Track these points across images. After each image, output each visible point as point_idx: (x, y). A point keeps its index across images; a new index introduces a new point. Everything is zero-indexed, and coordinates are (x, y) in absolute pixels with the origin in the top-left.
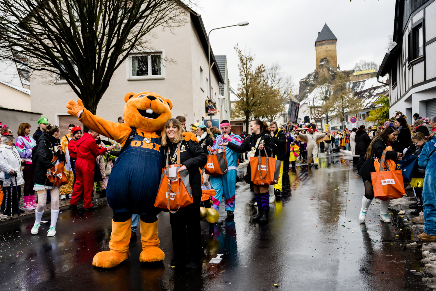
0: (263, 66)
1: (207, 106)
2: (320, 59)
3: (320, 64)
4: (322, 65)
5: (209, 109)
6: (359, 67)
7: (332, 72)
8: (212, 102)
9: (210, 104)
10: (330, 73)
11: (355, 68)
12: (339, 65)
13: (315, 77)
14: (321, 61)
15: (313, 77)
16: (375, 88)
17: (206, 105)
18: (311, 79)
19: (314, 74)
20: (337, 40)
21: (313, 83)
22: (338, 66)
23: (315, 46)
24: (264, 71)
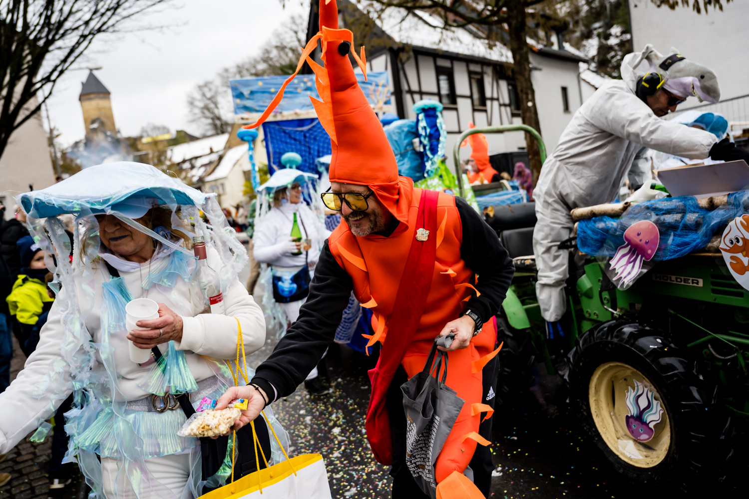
2: (89, 121)
3: (91, 127)
4: (95, 130)
6: (147, 131)
7: (112, 138)
11: (143, 132)
12: (118, 128)
14: (93, 122)
15: (82, 145)
20: (109, 93)
23: (80, 99)
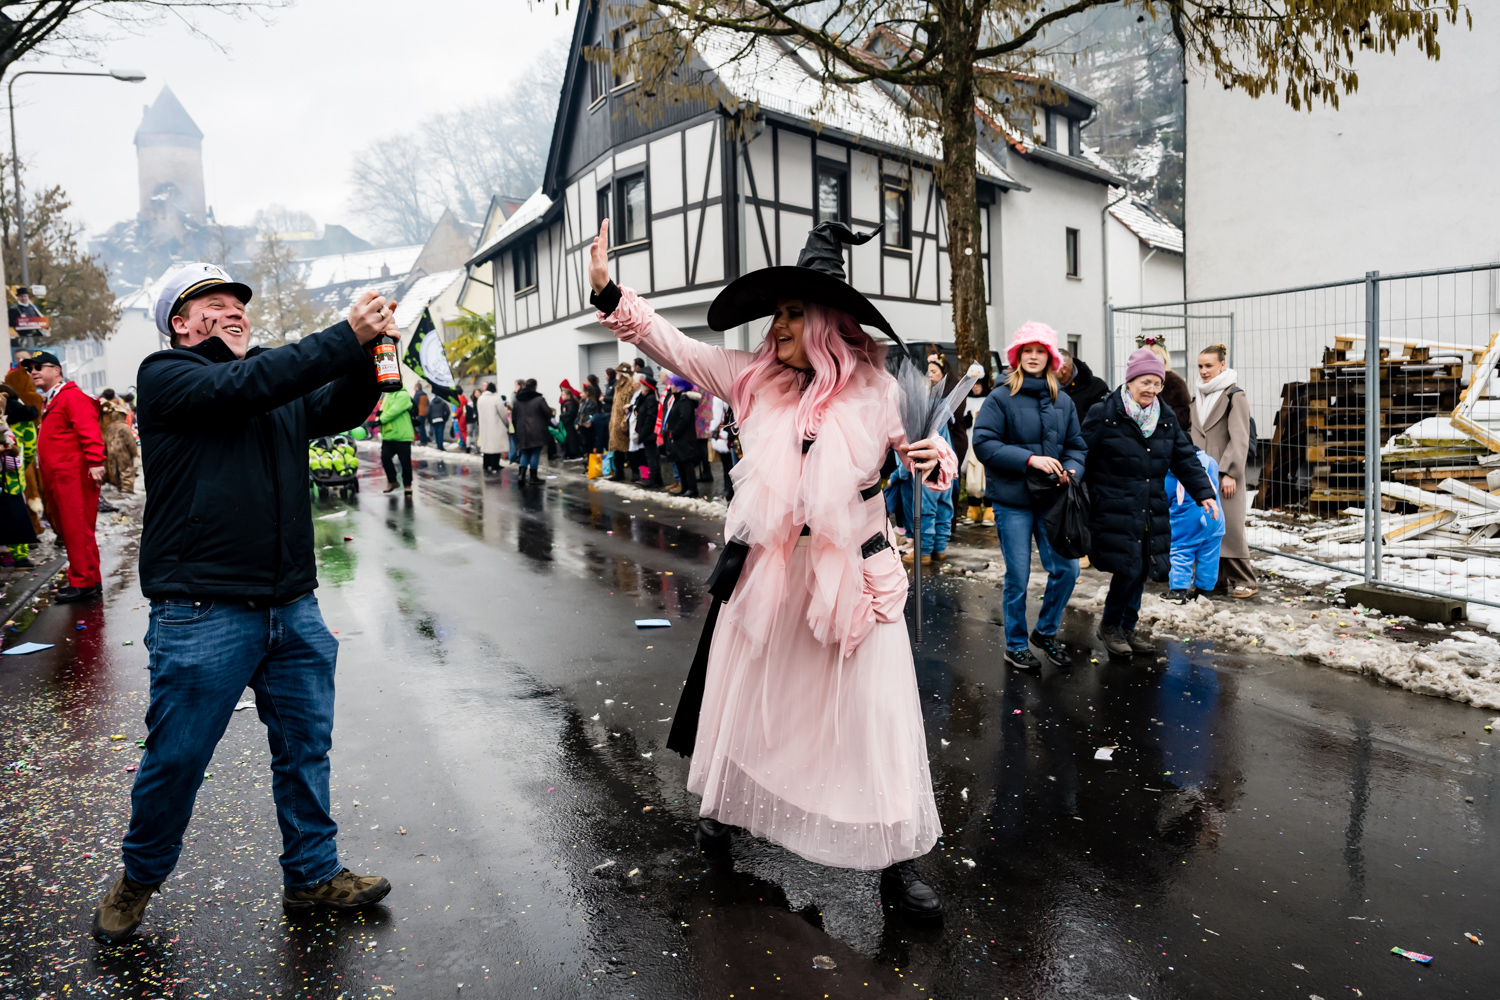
0: (61, 192)
1: (14, 306)
2: (152, 184)
3: (154, 198)
4: (161, 204)
5: (23, 316)
6: (267, 221)
7: (195, 225)
8: (32, 296)
9: (23, 301)
10: (188, 228)
11: (258, 221)
12: (211, 208)
13: (139, 231)
14: (159, 190)
15: (131, 233)
16: (355, 284)
17: (9, 304)
18: (128, 240)
19: (136, 224)
20: (201, 136)
21: (135, 251)
22: (208, 210)
23: (136, 143)
24: (65, 206)
